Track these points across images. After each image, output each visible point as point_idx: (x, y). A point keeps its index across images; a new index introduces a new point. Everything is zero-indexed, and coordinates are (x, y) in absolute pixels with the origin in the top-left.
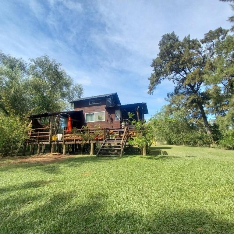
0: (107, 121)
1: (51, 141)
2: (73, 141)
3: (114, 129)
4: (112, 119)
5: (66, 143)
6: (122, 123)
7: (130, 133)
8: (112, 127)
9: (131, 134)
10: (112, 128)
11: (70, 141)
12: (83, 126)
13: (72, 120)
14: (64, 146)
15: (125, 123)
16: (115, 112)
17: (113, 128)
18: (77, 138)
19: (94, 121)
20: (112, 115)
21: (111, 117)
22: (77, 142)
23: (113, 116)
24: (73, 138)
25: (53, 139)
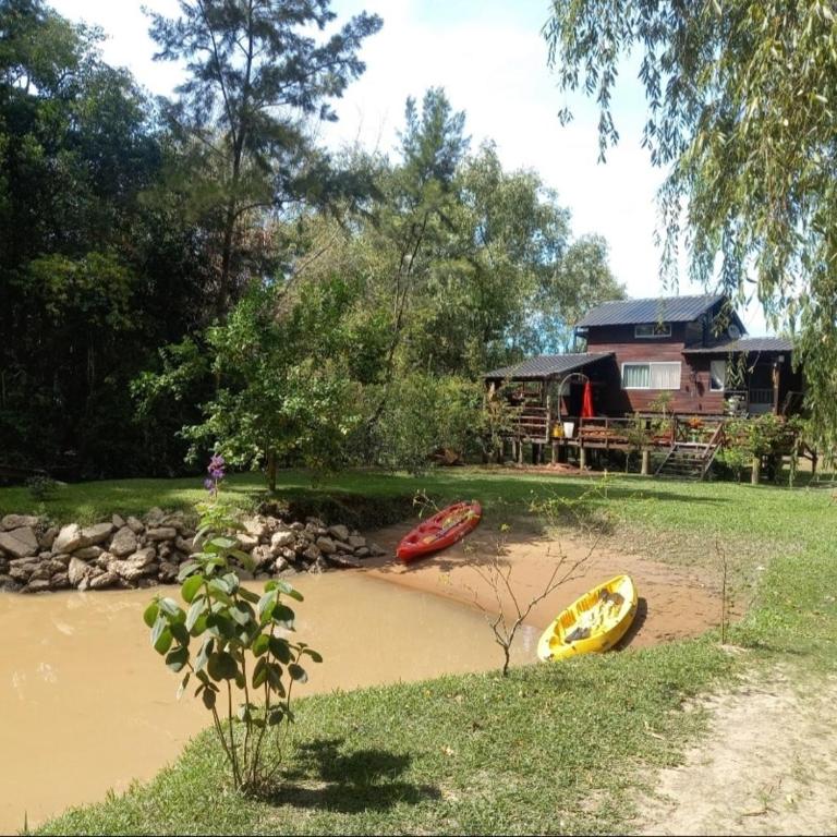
0: (687, 389)
1: (552, 438)
2: (604, 442)
3: (706, 415)
4: (700, 387)
5: (587, 444)
6: (731, 400)
7: (727, 438)
8: (701, 408)
9: (730, 440)
10: (699, 412)
11: (597, 441)
12: (626, 414)
13: (595, 383)
14: (582, 452)
15: (740, 400)
16: (712, 367)
17: (703, 412)
18: (612, 437)
19: (648, 388)
20: (702, 374)
21: (698, 380)
22: (612, 446)
23: (704, 377)
24: (602, 435)
25: (556, 434)
